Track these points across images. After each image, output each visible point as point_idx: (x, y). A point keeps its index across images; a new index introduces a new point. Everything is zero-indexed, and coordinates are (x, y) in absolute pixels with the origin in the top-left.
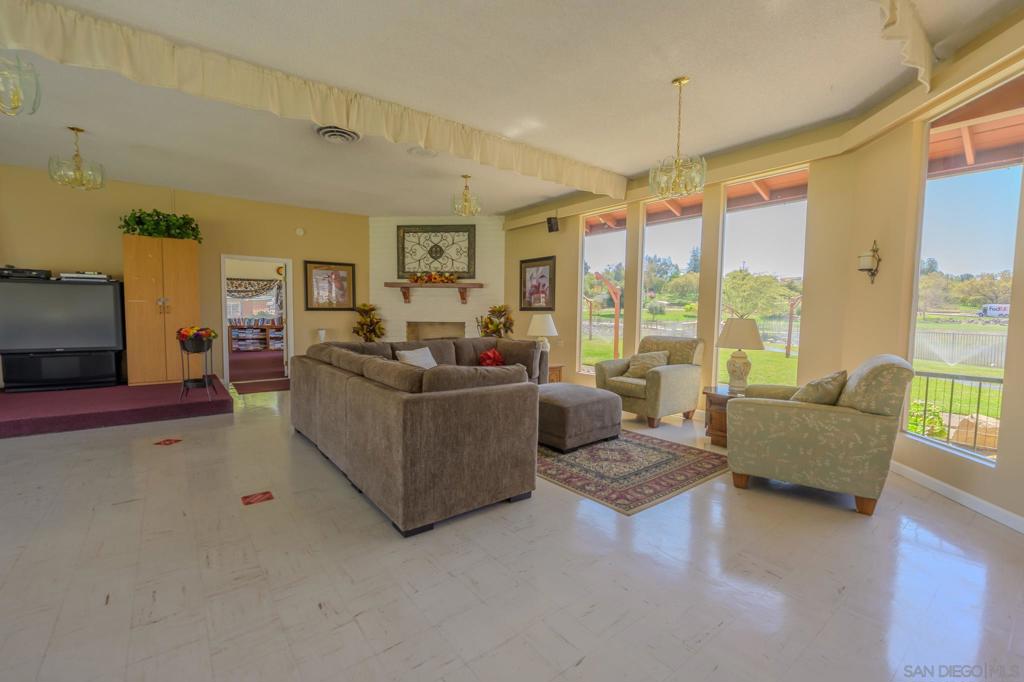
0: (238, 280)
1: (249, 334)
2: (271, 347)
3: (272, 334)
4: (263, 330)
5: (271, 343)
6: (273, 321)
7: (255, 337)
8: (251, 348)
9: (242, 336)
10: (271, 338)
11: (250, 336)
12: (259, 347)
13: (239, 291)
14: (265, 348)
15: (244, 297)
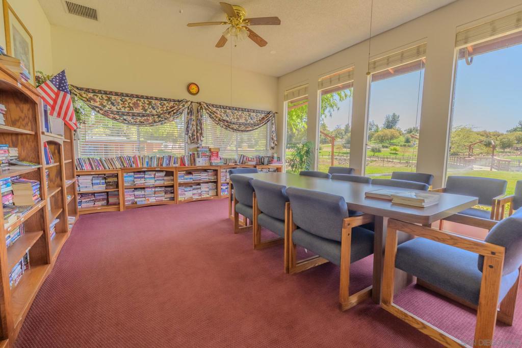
0: (132, 96)
1: (150, 180)
2: (181, 198)
3: (181, 178)
4: (169, 174)
5: (180, 190)
6: (182, 159)
7: (158, 183)
8: (152, 200)
9: (139, 182)
10: (180, 185)
11: (151, 182)
12: (163, 197)
13: (133, 115)
14: (173, 199)
15: (142, 123)
